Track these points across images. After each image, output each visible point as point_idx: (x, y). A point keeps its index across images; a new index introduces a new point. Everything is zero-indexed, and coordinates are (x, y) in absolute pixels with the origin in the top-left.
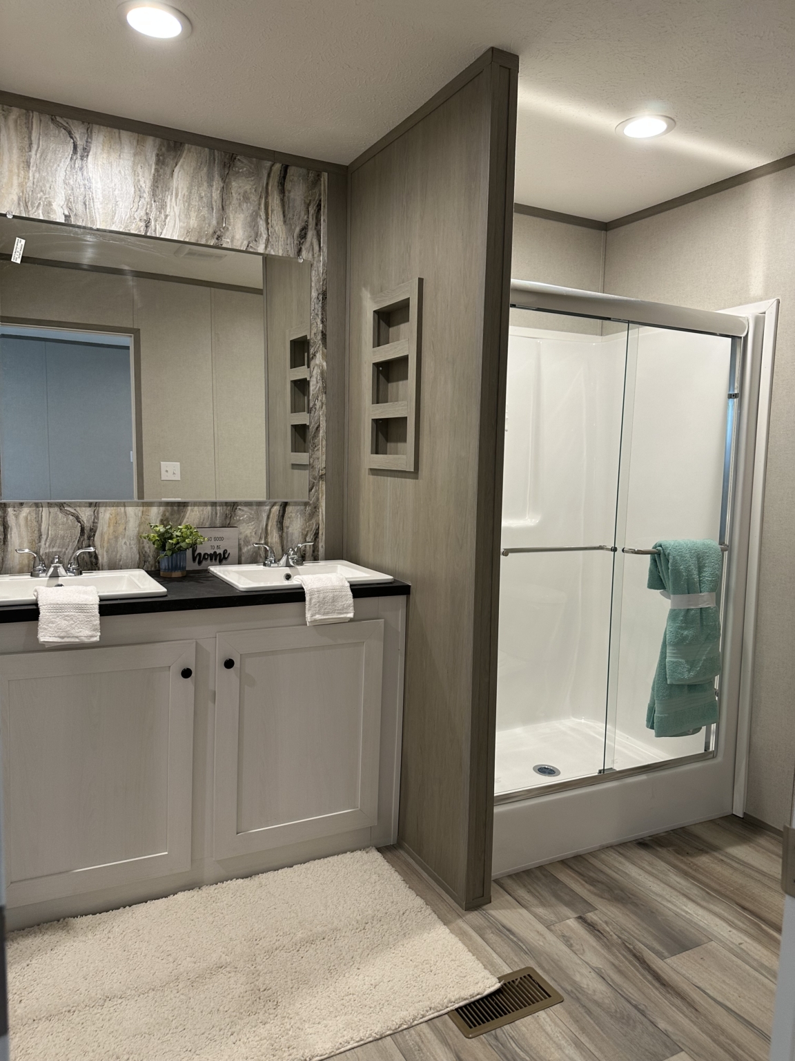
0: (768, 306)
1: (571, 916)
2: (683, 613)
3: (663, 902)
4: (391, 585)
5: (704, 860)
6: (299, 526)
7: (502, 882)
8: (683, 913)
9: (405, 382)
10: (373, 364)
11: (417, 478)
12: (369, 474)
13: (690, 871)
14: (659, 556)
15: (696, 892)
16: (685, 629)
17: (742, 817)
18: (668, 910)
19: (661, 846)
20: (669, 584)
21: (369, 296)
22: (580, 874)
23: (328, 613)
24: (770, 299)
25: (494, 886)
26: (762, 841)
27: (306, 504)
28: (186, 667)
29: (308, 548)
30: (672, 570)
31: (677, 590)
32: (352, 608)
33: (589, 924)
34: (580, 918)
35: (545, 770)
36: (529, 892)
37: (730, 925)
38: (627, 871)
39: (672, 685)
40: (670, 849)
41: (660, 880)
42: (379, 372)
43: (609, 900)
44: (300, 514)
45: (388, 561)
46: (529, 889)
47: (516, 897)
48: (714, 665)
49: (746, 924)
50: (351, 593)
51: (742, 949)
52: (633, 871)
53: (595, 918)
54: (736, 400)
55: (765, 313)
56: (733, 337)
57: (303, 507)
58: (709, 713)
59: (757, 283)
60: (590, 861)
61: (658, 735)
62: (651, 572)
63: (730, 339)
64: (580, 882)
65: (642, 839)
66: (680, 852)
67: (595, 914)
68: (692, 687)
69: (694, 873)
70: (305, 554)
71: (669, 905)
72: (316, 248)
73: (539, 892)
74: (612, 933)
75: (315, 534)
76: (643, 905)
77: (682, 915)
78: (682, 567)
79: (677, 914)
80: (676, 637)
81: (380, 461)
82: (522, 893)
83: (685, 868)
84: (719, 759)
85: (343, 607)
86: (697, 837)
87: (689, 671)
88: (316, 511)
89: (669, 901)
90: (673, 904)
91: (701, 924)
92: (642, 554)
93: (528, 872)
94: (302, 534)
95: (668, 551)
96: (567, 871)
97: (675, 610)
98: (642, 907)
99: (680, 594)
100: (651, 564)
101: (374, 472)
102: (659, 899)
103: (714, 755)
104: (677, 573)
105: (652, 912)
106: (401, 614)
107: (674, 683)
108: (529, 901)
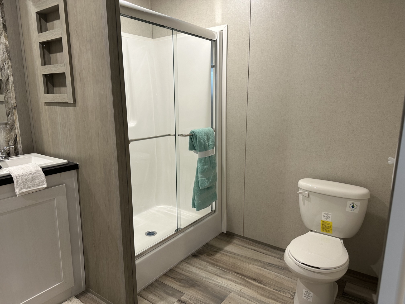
0: (224, 28)
1: (175, 301)
2: (204, 159)
3: (209, 281)
4: (67, 165)
5: (218, 256)
6: (3, 137)
7: (141, 294)
8: (217, 284)
9: (61, 53)
10: (40, 43)
11: (75, 106)
12: (45, 105)
13: (214, 262)
14: (193, 136)
15: (219, 272)
16: (205, 166)
17: (226, 233)
18: (211, 284)
19: (201, 254)
20: (197, 148)
21: (31, 3)
22: (174, 278)
23: (30, 187)
24: (224, 24)
25: (139, 297)
26: (235, 241)
27: (6, 124)
29: (11, 149)
30: (198, 142)
31: (201, 150)
32: (45, 182)
33: (183, 302)
34: (179, 300)
35: (150, 233)
36: (154, 295)
37: (235, 283)
38: (192, 271)
39: (201, 189)
40: (205, 255)
41: (205, 271)
42: (43, 47)
43: (188, 287)
44: (3, 130)
45: (62, 151)
46: (154, 294)
47: (149, 299)
48: (215, 179)
49: (240, 280)
50: (43, 174)
51: (242, 292)
52: (194, 269)
53: (185, 298)
54: (214, 68)
55: (222, 31)
56: (211, 40)
57: (4, 126)
58: (214, 198)
59: (218, 19)
60: (176, 270)
61: (198, 210)
62: (190, 143)
63: (210, 42)
64: (174, 283)
65: (193, 253)
66: (209, 255)
67: (184, 296)
68: (208, 188)
69: (216, 263)
70: (9, 152)
71: (211, 281)
73: (158, 294)
74: (193, 303)
75: (14, 140)
76: (201, 285)
77: (216, 284)
78: (202, 140)
79: (215, 285)
80: (202, 169)
81: (51, 98)
82: (151, 297)
83: (212, 262)
84: (217, 213)
85: (40, 182)
86: (213, 246)
87: (207, 182)
88: (13, 127)
89: (211, 280)
90: (212, 280)
91: (225, 286)
92: (186, 136)
93: (151, 285)
94: (6, 141)
95: (196, 134)
96: (168, 278)
97: (200, 158)
98: (201, 286)
99: (202, 151)
100: (189, 140)
101: (48, 104)
102: (207, 280)
103: (215, 211)
104: (200, 142)
105: (206, 287)
106: (74, 179)
107: (202, 188)
108: (155, 300)
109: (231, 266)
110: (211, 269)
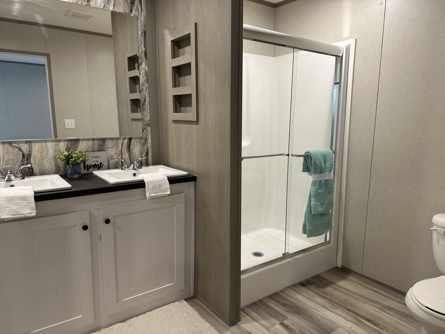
0: (351, 42)
1: (277, 323)
2: (318, 182)
3: (315, 312)
4: (187, 177)
5: (329, 289)
6: (138, 149)
7: (244, 309)
8: (325, 316)
9: (189, 76)
10: (172, 67)
11: (198, 124)
12: (172, 123)
13: (324, 295)
14: (307, 157)
15: (328, 305)
16: (319, 189)
17: (340, 267)
18: (318, 315)
19: (310, 284)
20: (312, 169)
21: (168, 33)
22: (278, 302)
23: (157, 192)
24: (352, 38)
25: (241, 312)
26: (351, 278)
27: (141, 138)
28: (84, 225)
29: (143, 160)
30: (314, 163)
31: (315, 172)
32: (169, 189)
33: (286, 326)
34: (281, 323)
35: (257, 254)
36: (257, 313)
37: (345, 319)
38: (298, 298)
39: (313, 214)
40: (314, 285)
41: (312, 301)
42: (175, 71)
43: (292, 313)
44: (138, 143)
45: (184, 165)
46: (257, 312)
47: (251, 316)
48: (330, 205)
49: (351, 318)
50: (168, 182)
51: (352, 330)
52: (300, 298)
53: (288, 323)
54: (338, 85)
55: (350, 45)
56: (336, 56)
57: (139, 140)
58: (328, 226)
59: (346, 32)
60: (281, 295)
61: (308, 236)
62: (304, 164)
63: (335, 57)
64: (279, 306)
65: (301, 282)
66: (318, 286)
67: (288, 321)
68: (322, 215)
69: (326, 296)
70: (142, 163)
71: (318, 313)
72: (140, 9)
73: (261, 313)
74: (296, 329)
75: (146, 153)
76: (307, 314)
77: (324, 317)
78: (318, 162)
79: (322, 317)
80: (316, 193)
81: (178, 116)
82: (254, 314)
83: (322, 294)
84: (331, 244)
85: (165, 189)
86: (324, 279)
87: (321, 208)
88: (146, 141)
89: (318, 311)
90: (319, 312)
91: (333, 320)
92: (300, 157)
93: (255, 304)
94: (140, 153)
95: (312, 155)
96: (272, 301)
97: (314, 181)
98: (307, 315)
99: (317, 174)
100: (304, 161)
101: (175, 122)
102: (313, 310)
103: (329, 242)
104: (316, 164)
105: (312, 317)
106: (192, 190)
107: (315, 214)
108: (257, 318)
109: (343, 302)
110: (320, 301)
